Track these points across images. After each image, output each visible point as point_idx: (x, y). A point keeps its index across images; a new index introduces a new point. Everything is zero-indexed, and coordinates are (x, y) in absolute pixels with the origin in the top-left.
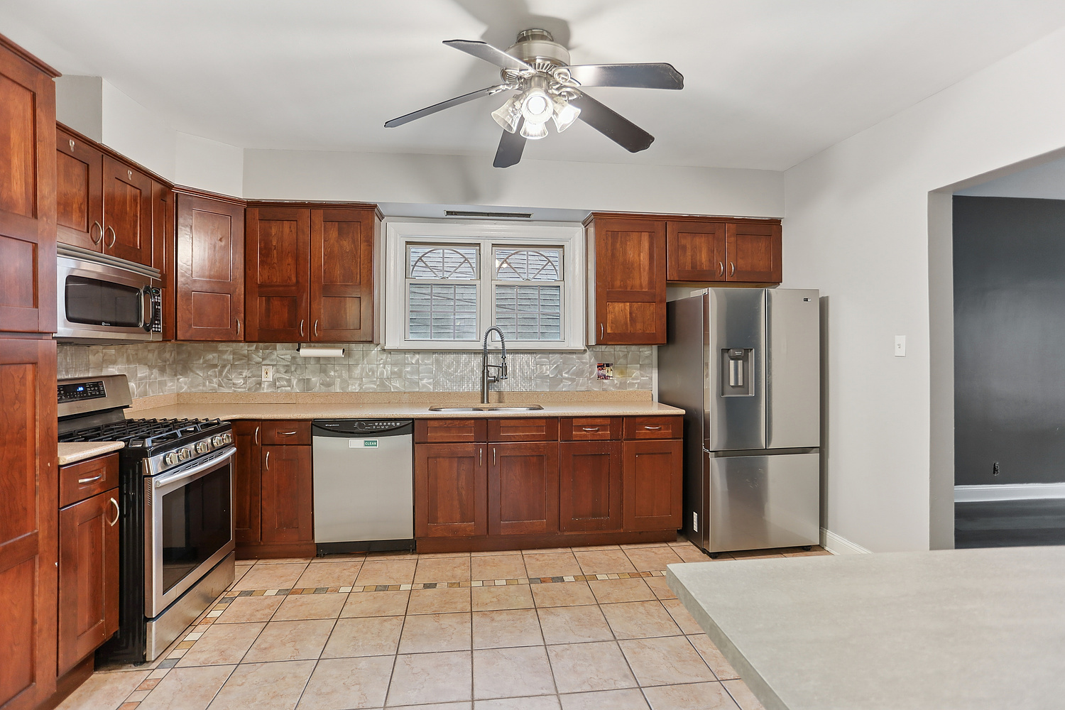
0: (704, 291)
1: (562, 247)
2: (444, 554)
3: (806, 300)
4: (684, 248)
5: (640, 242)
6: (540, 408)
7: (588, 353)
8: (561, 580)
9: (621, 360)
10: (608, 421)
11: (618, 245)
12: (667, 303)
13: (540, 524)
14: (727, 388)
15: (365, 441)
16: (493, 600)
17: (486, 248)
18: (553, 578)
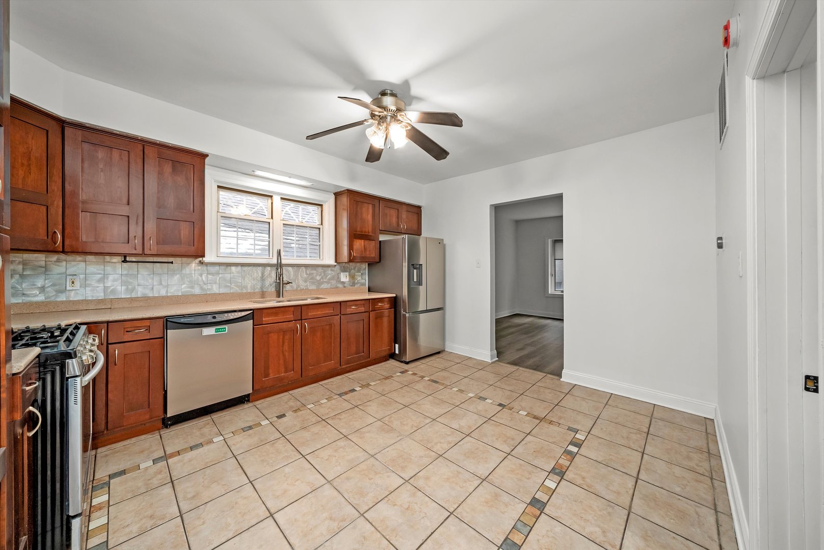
0: (403, 236)
1: (321, 205)
2: (272, 397)
3: (440, 243)
4: (386, 214)
5: (368, 209)
6: (306, 300)
7: (337, 267)
8: (354, 390)
9: (352, 271)
10: (363, 302)
11: (359, 209)
12: (380, 241)
13: (332, 364)
14: (412, 282)
15: (216, 329)
16: (329, 410)
17: (277, 199)
18: (350, 391)
